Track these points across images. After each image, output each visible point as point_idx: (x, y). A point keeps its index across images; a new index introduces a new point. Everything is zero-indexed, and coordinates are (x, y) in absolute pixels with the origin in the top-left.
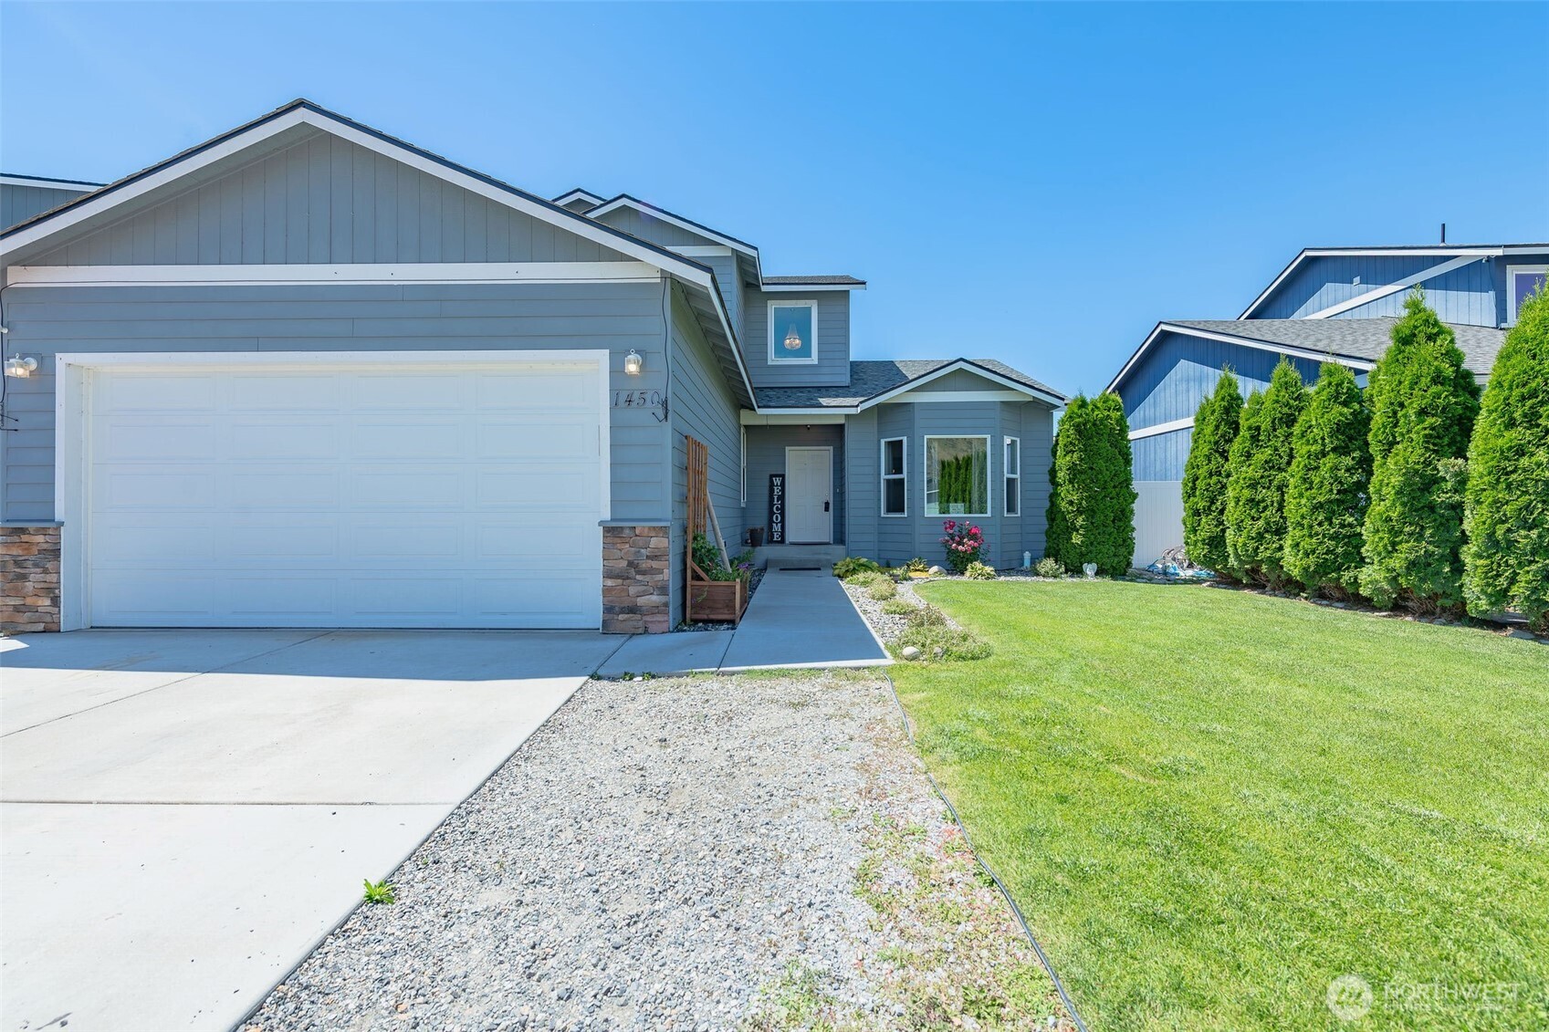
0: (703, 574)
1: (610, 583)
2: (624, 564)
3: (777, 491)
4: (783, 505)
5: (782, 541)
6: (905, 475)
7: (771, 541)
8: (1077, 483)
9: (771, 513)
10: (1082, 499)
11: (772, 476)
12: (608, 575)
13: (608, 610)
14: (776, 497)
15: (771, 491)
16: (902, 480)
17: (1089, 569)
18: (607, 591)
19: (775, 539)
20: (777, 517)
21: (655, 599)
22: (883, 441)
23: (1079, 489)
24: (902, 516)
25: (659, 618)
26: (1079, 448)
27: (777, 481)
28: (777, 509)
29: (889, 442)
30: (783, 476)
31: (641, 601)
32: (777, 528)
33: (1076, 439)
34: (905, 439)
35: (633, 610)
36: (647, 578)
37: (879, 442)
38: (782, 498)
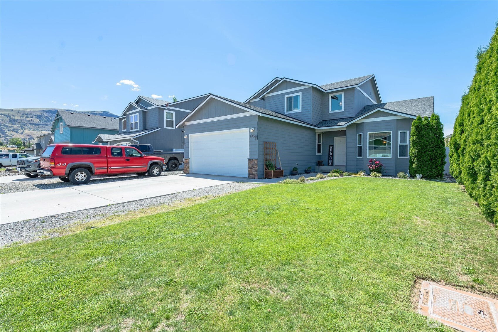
0: (267, 169)
1: (249, 169)
2: (251, 166)
3: (331, 150)
4: (333, 154)
5: (332, 165)
6: (362, 145)
7: (329, 165)
8: (415, 146)
9: (329, 157)
10: (416, 152)
11: (329, 146)
12: (249, 168)
13: (249, 174)
14: (330, 152)
15: (329, 150)
16: (361, 146)
17: (418, 176)
18: (249, 171)
19: (330, 164)
20: (331, 158)
21: (256, 172)
22: (357, 135)
23: (415, 149)
24: (361, 158)
25: (256, 176)
26: (416, 135)
27: (331, 147)
28: (331, 155)
29: (359, 135)
30: (333, 146)
31: (253, 173)
32: (330, 161)
33: (415, 131)
34: (362, 134)
35: (252, 174)
36: (254, 169)
37: (356, 135)
38: (332, 152)
